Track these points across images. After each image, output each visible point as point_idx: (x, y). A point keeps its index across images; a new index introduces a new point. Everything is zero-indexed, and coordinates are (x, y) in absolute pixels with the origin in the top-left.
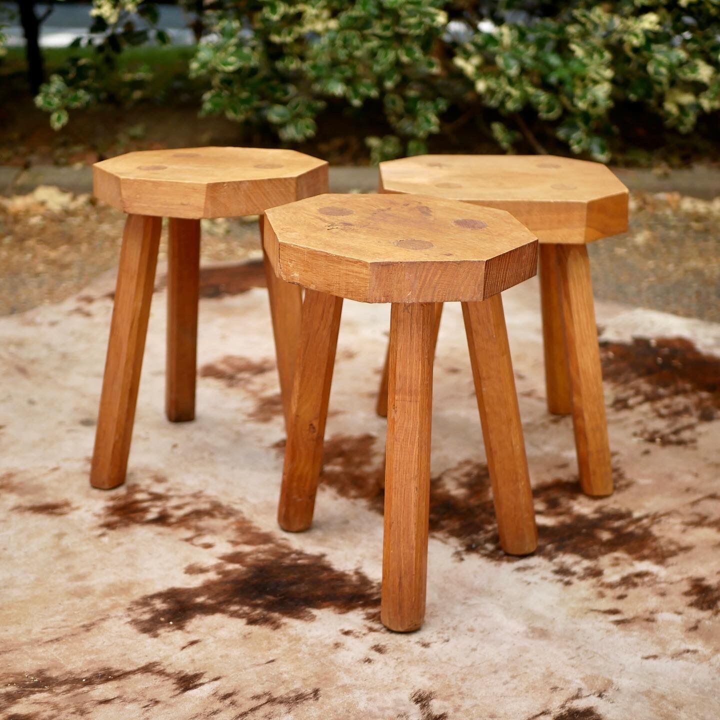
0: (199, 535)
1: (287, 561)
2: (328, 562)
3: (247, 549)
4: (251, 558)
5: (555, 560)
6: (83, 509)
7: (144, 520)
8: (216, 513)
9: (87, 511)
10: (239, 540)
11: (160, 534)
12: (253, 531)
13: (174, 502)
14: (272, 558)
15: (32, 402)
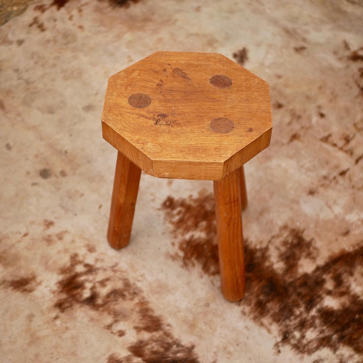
0: (116, 321)
1: (170, 355)
2: (196, 354)
3: (146, 336)
4: (148, 349)
5: (338, 352)
6: (44, 284)
7: (82, 299)
8: (126, 293)
9: (46, 287)
10: (141, 325)
11: (92, 320)
12: (150, 313)
13: (100, 276)
14: (162, 350)
15: (8, 147)
